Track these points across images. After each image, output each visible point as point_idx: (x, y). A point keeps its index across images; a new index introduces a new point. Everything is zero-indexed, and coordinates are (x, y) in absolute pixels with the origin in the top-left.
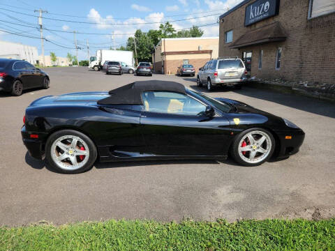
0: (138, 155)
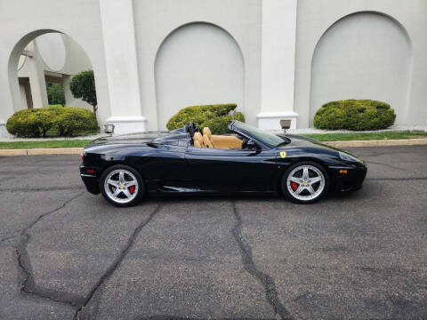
0: (181, 190)
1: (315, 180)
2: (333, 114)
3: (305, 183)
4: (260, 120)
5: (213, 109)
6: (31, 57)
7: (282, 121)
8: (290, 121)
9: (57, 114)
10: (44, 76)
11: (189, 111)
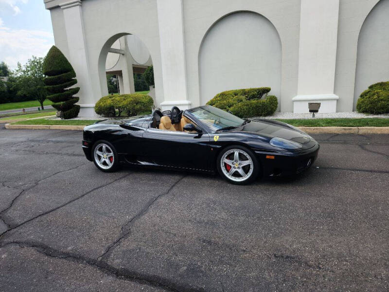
1: (245, 163)
2: (375, 97)
3: (237, 166)
4: (295, 103)
5: (244, 92)
6: (123, 54)
7: (310, 104)
8: (319, 105)
9: (124, 99)
10: (132, 68)
11: (223, 95)
